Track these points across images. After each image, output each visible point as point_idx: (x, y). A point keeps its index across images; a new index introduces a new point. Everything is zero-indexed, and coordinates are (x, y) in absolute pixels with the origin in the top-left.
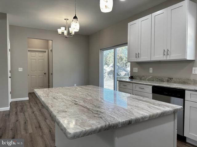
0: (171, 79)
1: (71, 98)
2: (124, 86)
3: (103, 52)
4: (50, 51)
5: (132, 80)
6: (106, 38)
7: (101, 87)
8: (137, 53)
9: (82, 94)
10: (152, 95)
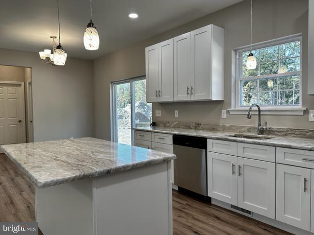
0: (198, 125)
1: (52, 153)
2: (140, 137)
3: (115, 87)
4: (28, 84)
5: (154, 129)
6: (119, 66)
7: (113, 141)
8: (158, 91)
9: (69, 149)
10: (172, 146)
